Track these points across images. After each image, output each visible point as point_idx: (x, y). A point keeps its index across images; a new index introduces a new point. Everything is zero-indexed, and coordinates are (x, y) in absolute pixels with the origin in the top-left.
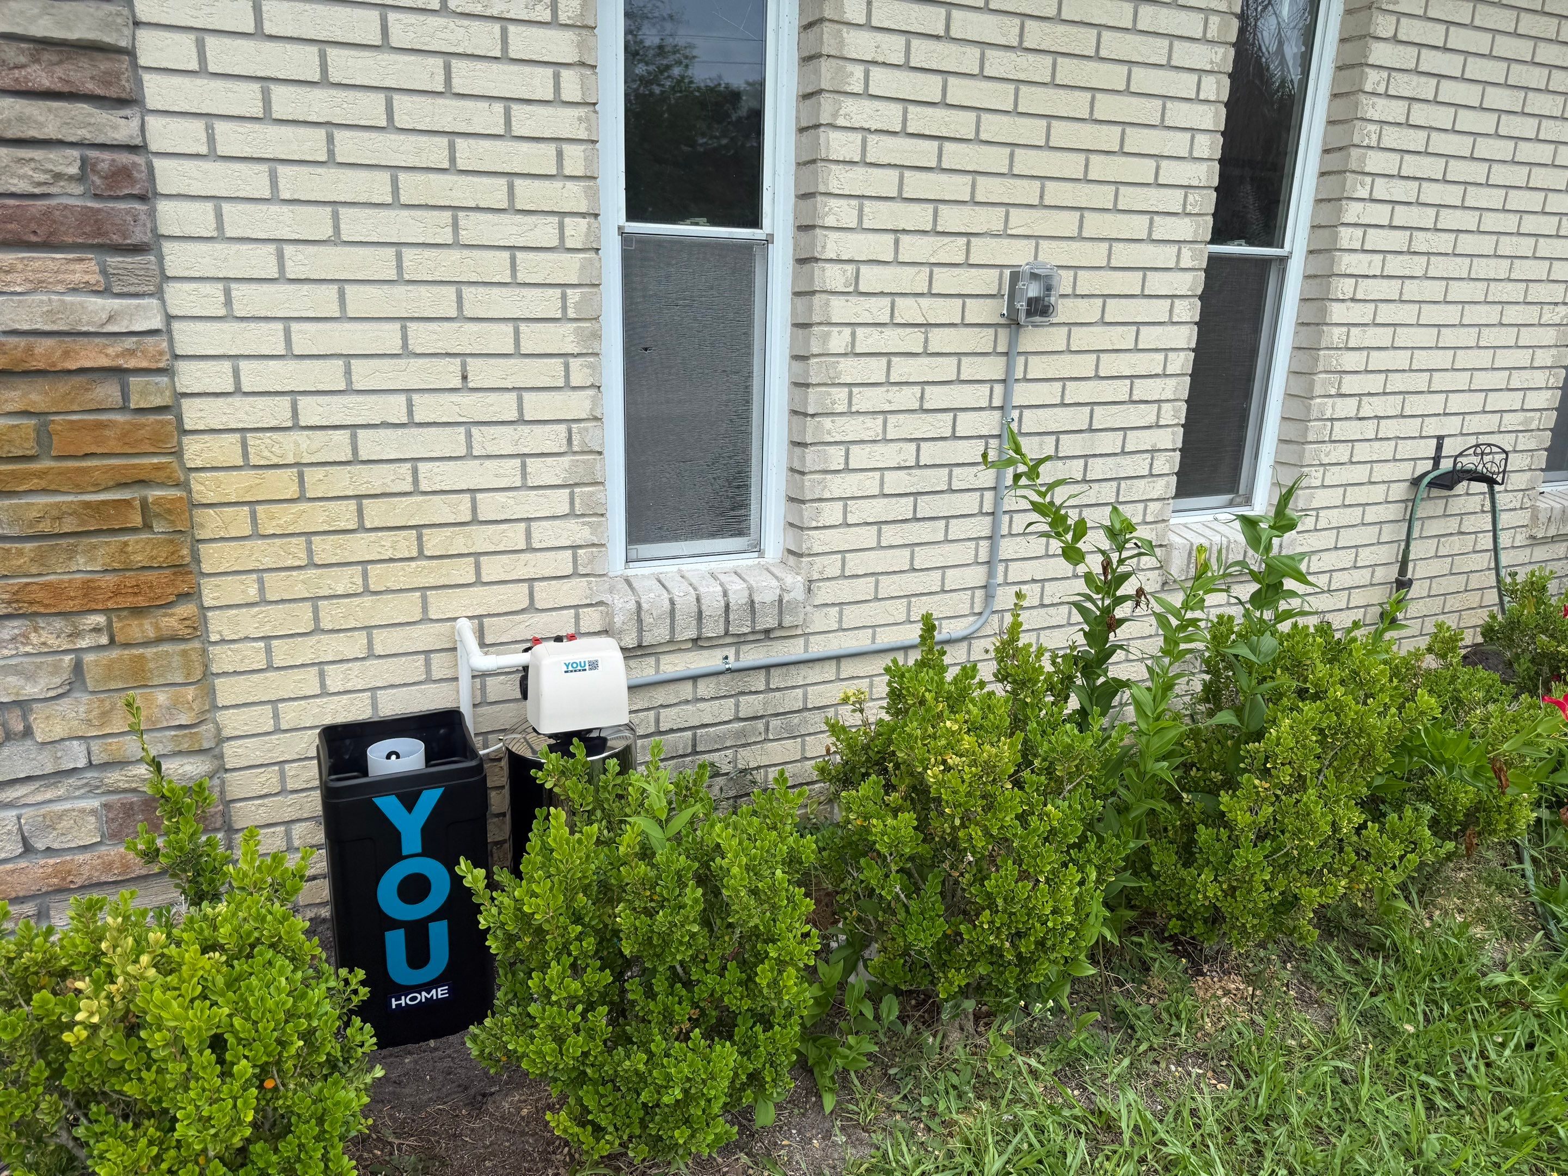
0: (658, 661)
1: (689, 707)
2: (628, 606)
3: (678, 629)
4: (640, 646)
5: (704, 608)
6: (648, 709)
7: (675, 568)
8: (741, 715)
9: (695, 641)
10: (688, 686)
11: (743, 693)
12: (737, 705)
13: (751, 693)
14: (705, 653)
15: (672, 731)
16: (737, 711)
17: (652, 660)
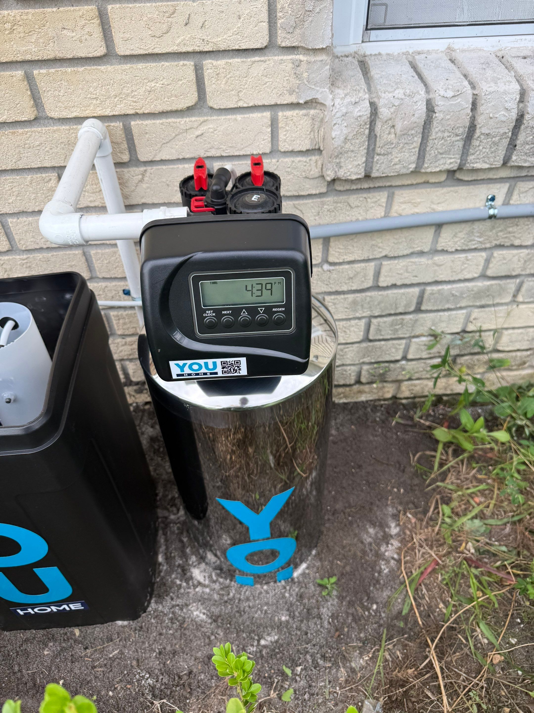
0: (390, 199)
1: (423, 260)
2: (356, 112)
3: (431, 153)
4: (367, 177)
5: (480, 120)
6: (368, 260)
7: (441, 45)
8: (490, 273)
9: (451, 173)
10: (429, 234)
11: (501, 246)
12: (488, 261)
13: (513, 246)
14: (463, 190)
15: (394, 286)
16: (486, 267)
17: (382, 197)
